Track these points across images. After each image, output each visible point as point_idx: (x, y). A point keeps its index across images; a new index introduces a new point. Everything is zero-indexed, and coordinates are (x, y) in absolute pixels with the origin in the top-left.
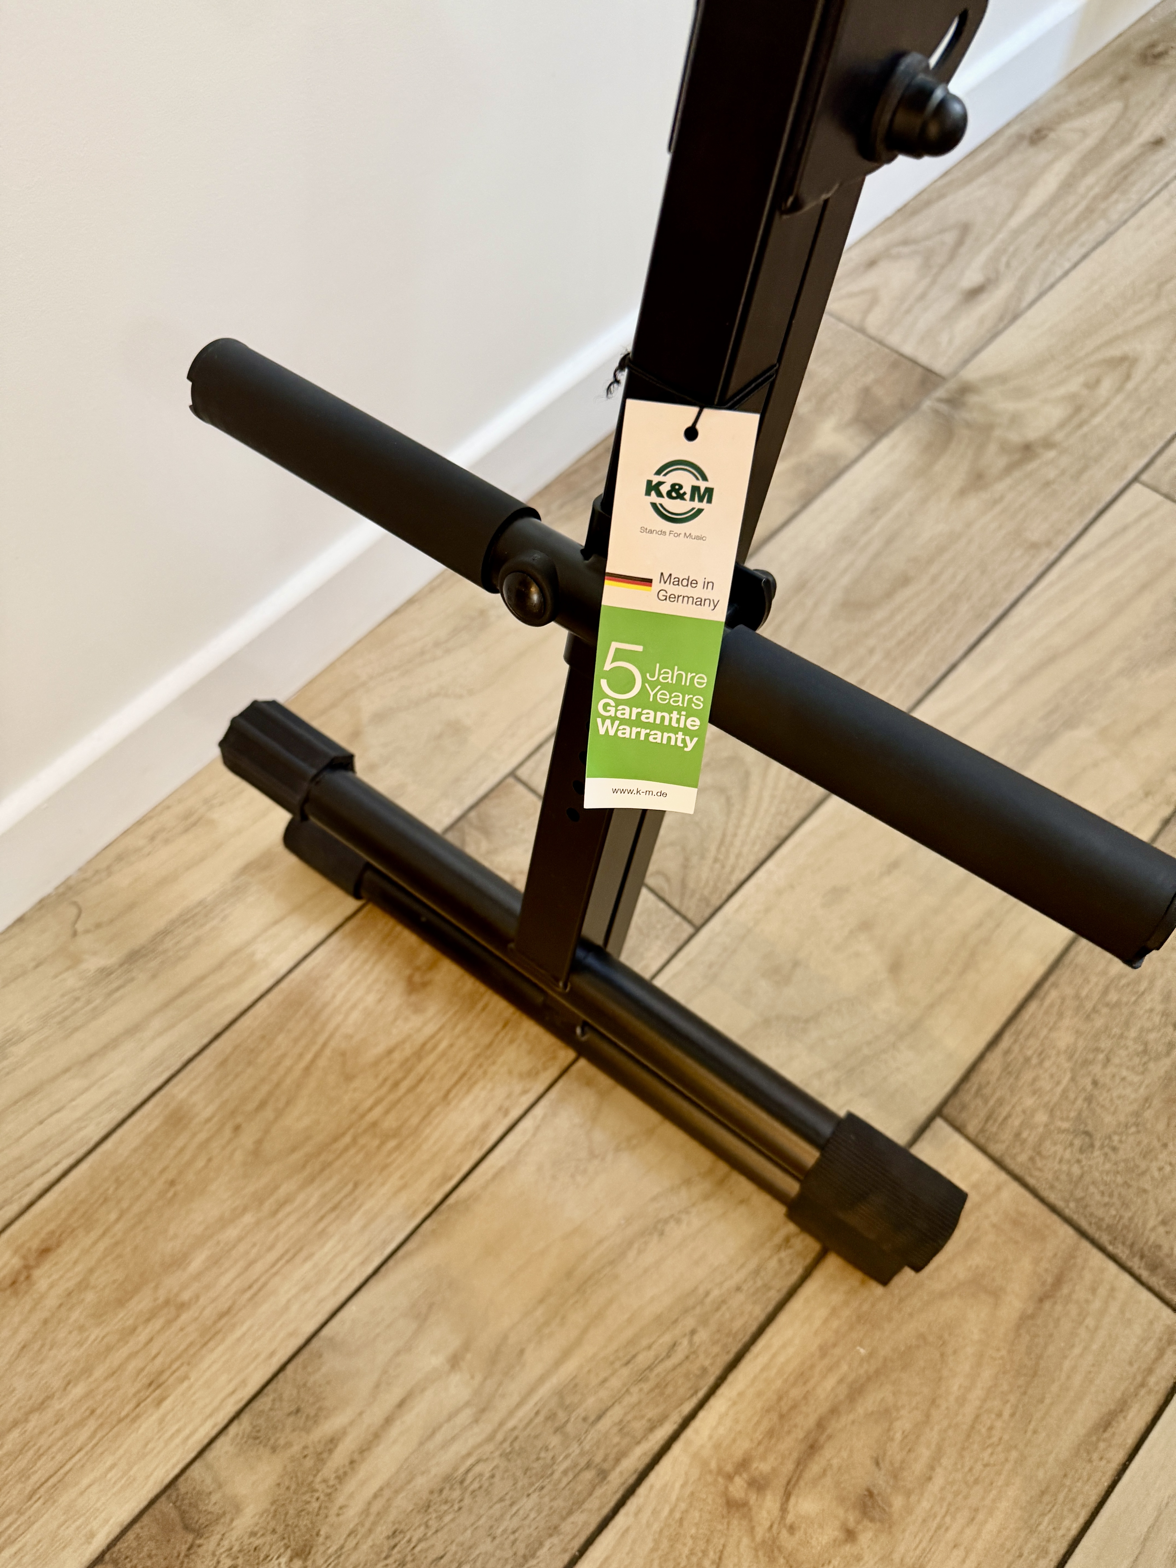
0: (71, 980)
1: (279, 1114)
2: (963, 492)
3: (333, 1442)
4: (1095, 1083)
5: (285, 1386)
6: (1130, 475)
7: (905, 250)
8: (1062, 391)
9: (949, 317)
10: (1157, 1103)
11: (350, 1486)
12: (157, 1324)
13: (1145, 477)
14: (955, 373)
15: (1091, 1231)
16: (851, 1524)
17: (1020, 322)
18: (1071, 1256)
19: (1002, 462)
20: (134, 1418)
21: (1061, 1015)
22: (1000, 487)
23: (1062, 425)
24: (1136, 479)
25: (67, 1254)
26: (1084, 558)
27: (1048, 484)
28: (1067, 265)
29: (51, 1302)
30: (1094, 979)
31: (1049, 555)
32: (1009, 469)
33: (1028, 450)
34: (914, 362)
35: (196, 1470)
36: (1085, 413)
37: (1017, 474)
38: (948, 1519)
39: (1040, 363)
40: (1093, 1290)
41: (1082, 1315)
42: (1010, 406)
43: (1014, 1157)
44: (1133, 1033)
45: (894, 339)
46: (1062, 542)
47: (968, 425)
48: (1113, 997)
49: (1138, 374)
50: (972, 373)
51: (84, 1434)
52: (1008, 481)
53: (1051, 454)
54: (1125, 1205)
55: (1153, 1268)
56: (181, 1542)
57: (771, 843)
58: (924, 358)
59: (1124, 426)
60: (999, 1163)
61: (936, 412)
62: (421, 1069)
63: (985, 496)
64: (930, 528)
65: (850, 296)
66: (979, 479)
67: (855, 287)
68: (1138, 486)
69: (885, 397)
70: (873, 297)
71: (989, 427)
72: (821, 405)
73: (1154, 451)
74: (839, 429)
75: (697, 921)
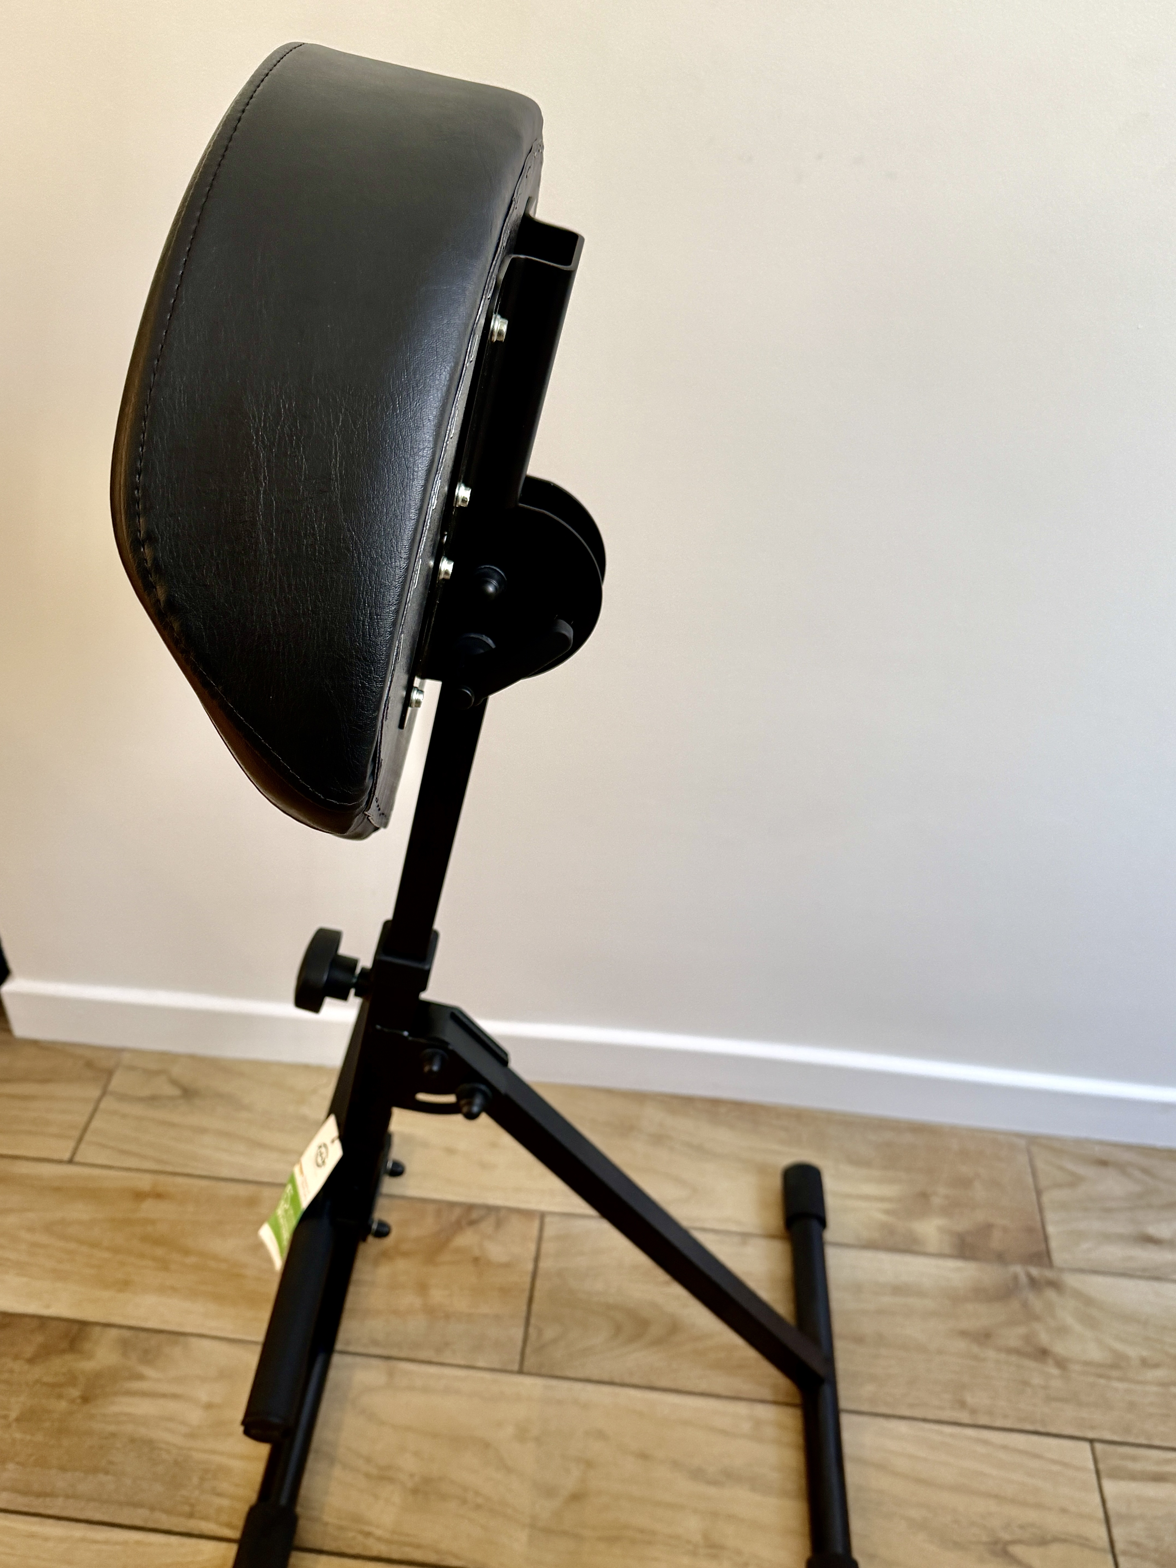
2: (963, 1334)
3: (141, 1377)
5: (155, 1340)
6: (1091, 1435)
7: (1137, 1174)
8: (1119, 1346)
9: (1108, 1238)
13: (1100, 1446)
14: (1061, 1270)
19: (1014, 1343)
22: (991, 1354)
23: (1087, 1363)
24: (1092, 1441)
26: (986, 1442)
27: (1026, 1383)
31: (964, 1417)
32: (1010, 1351)
33: (1043, 1354)
34: (1046, 1239)
35: (98, 1329)
36: (1114, 1373)
37: (1014, 1358)
39: (1129, 1318)
42: (1069, 1320)
45: (1050, 1216)
46: (983, 1420)
47: (1025, 1305)
50: (1072, 1280)
51: (88, 1272)
52: (1003, 1356)
53: (1055, 1371)
56: (63, 1345)
57: (603, 1378)
58: (1054, 1244)
59: (1132, 1406)
61: (1015, 1278)
63: (975, 1349)
64: (914, 1330)
65: (1061, 1168)
66: (984, 1337)
67: (1070, 1166)
68: (1086, 1446)
69: (996, 1241)
70: (1075, 1181)
71: (1037, 1318)
72: (950, 1208)
73: (1131, 1440)
74: (943, 1230)
75: (525, 1368)
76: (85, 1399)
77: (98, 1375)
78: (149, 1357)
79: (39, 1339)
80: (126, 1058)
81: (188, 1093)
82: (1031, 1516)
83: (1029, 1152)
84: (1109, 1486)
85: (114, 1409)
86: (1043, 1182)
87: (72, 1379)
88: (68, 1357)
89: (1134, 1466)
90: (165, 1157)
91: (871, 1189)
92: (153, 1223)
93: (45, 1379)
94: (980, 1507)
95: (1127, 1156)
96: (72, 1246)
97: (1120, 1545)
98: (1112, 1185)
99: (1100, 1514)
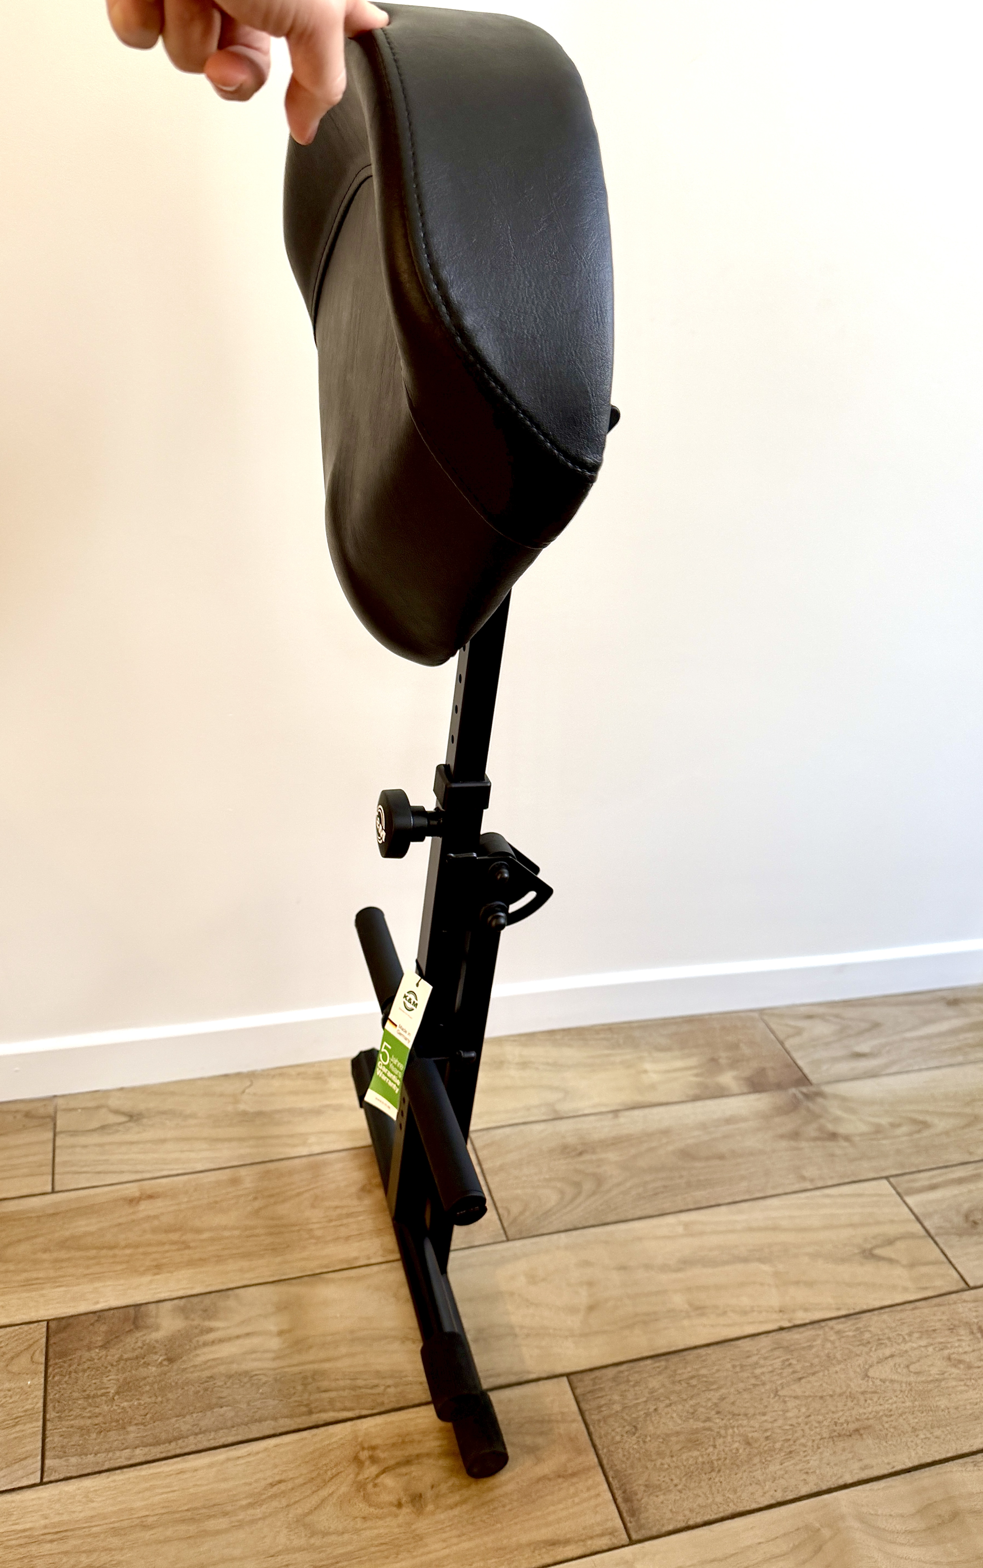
0: (230, 1108)
1: (275, 1203)
2: (782, 1137)
3: (211, 1330)
4: (656, 1410)
5: (207, 1300)
6: (884, 1174)
7: (833, 1019)
8: (875, 1120)
9: (835, 1060)
10: (682, 1437)
11: (206, 1350)
12: (174, 1247)
13: (892, 1179)
14: (819, 1085)
15: (606, 1466)
16: (403, 1501)
17: (874, 1079)
18: (588, 1469)
19: (814, 1134)
20: (143, 1273)
21: (660, 1373)
22: (804, 1144)
23: (862, 1135)
24: (887, 1178)
25: (159, 1203)
26: (828, 1196)
27: (833, 1155)
28: (923, 1067)
29: (142, 1215)
30: (689, 1369)
31: (808, 1185)
32: (815, 1139)
33: (833, 1136)
34: (801, 1069)
35: (152, 1306)
36: (879, 1136)
37: (819, 1143)
38: (448, 1529)
39: (872, 1102)
40: (588, 1489)
41: (575, 1495)
42: (839, 1113)
43: (591, 1414)
44: (692, 1402)
45: (796, 1055)
46: (820, 1184)
47: (808, 1110)
48: (694, 1382)
49: (926, 1133)
50: (827, 1089)
51: (119, 1267)
52: (812, 1144)
53: (845, 1144)
54: (632, 1467)
55: (627, 1500)
56: (128, 1326)
57: (569, 1226)
58: (806, 1070)
59: (898, 1152)
60: (581, 1412)
61: (794, 1096)
62: (345, 1221)
63: (793, 1144)
64: (752, 1142)
65: (788, 1026)
66: (795, 1135)
67: (792, 1023)
68: (885, 1182)
69: (772, 1076)
70: (799, 1032)
71: (819, 1116)
72: (734, 1064)
73: (907, 1171)
74: (736, 1078)
75: (510, 1237)
76: (171, 1360)
77: (172, 1339)
78: (209, 1313)
79: (102, 1328)
80: (61, 1103)
81: (134, 1117)
82: (876, 1230)
83: (764, 1021)
84: (910, 1200)
85: (199, 1360)
86: (782, 1036)
87: (151, 1349)
88: (138, 1334)
89: (917, 1185)
90: (139, 1167)
91: (679, 1064)
92: (156, 1217)
93: (125, 1356)
94: (845, 1233)
95: (821, 1010)
96: (93, 1253)
97: (932, 1232)
98: (821, 1029)
99: (913, 1217)
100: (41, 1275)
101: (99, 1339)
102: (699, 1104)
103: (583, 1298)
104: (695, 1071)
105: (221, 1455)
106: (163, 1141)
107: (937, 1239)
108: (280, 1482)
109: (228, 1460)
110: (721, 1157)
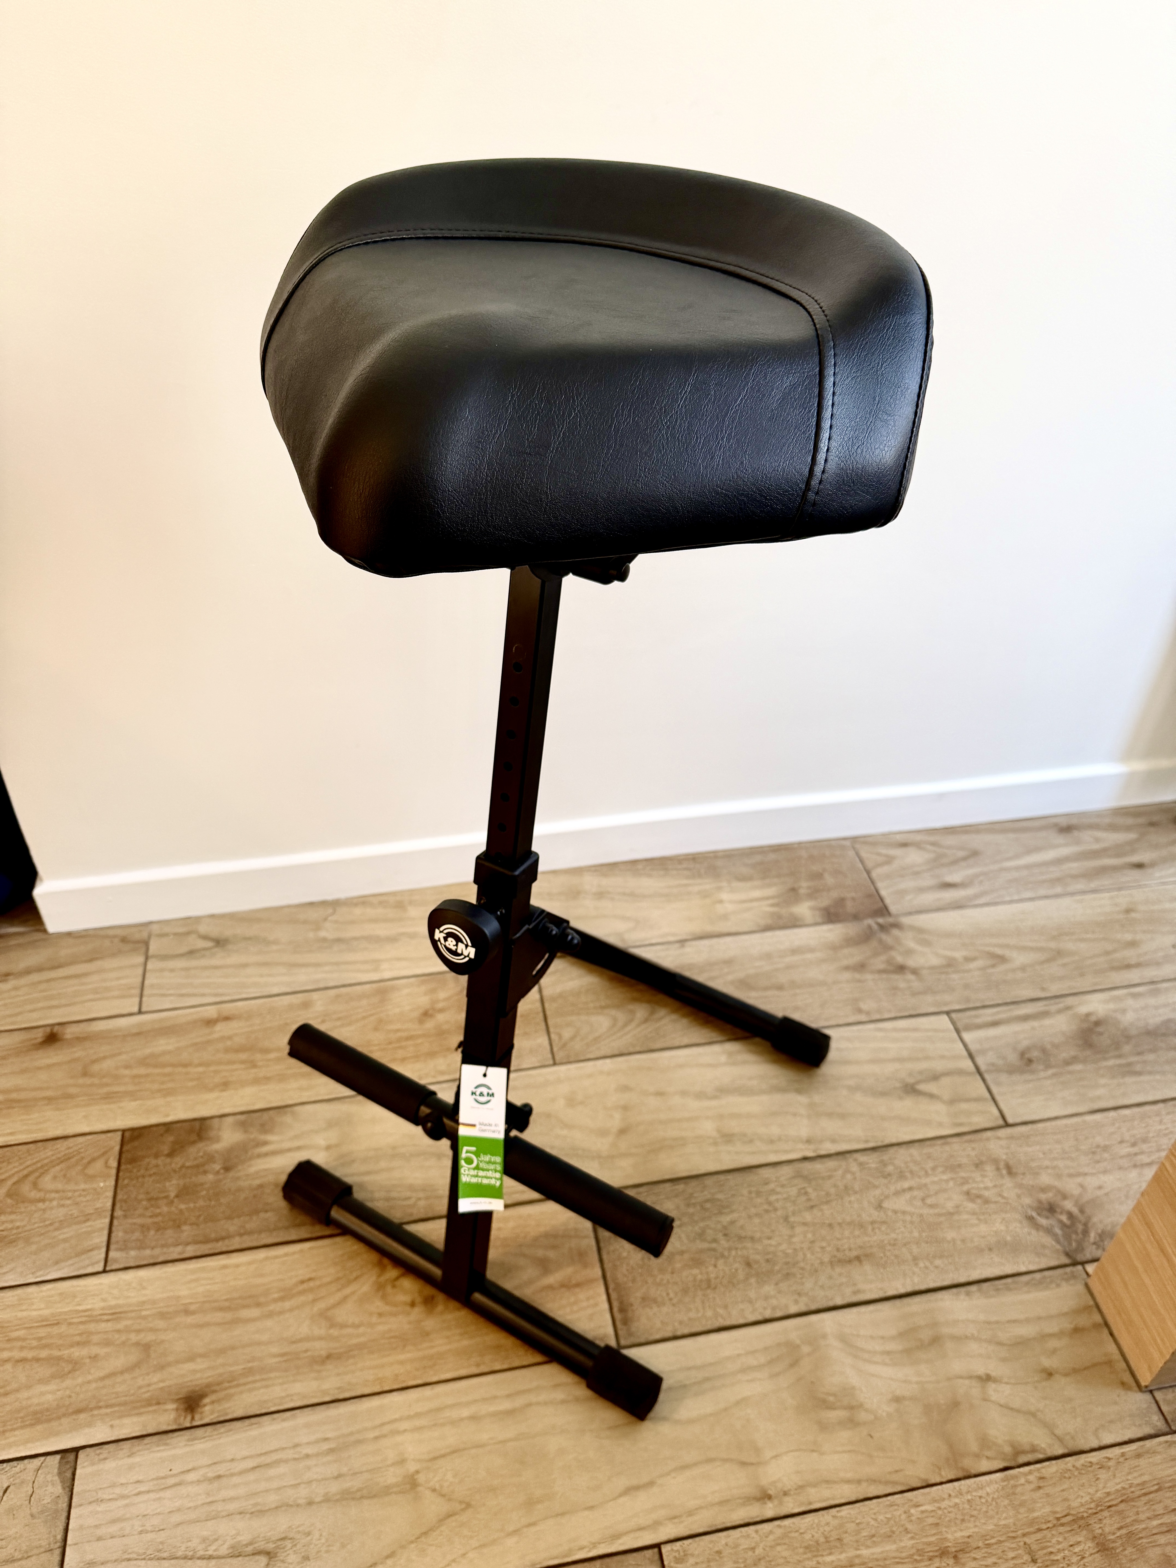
0: (311, 934)
2: (847, 968)
3: (265, 1143)
5: (266, 1116)
6: (946, 1009)
7: (929, 847)
8: (949, 953)
9: (921, 890)
11: (259, 1161)
12: (243, 1066)
13: (952, 1014)
14: (897, 916)
15: (609, 1279)
16: (417, 1300)
17: (959, 911)
18: (591, 1281)
19: (882, 966)
20: (211, 1090)
21: (676, 1196)
22: (869, 977)
23: (932, 968)
24: (948, 1013)
25: (233, 1024)
26: (882, 1030)
27: (896, 988)
28: (1016, 897)
29: (216, 1036)
30: (706, 1193)
31: (863, 1018)
32: (881, 972)
33: (901, 969)
34: (882, 899)
35: (216, 1120)
36: (950, 970)
37: (884, 976)
39: (949, 935)
40: (588, 1299)
41: (575, 1303)
42: (912, 945)
44: (702, 1224)
45: (880, 885)
46: (875, 1017)
47: (881, 941)
49: (1002, 968)
50: (906, 920)
51: (192, 1084)
52: (877, 976)
53: (911, 977)
54: (634, 1281)
55: (622, 1310)
56: (194, 1137)
57: (614, 1053)
58: (888, 901)
59: (966, 986)
61: (870, 927)
63: (857, 976)
64: (814, 974)
65: (879, 854)
66: (861, 967)
67: (884, 851)
68: (945, 1018)
69: (850, 907)
70: (889, 860)
71: (891, 948)
72: (813, 894)
73: (971, 1005)
74: (812, 908)
75: (557, 1061)
76: (227, 1169)
77: (230, 1150)
78: (265, 1128)
79: (171, 1139)
80: (155, 928)
81: (220, 943)
82: (924, 1065)
83: (854, 848)
84: (967, 1036)
85: (252, 1170)
86: (869, 864)
87: (211, 1158)
88: (200, 1145)
89: (979, 1021)
90: (220, 991)
91: (757, 894)
92: (230, 1038)
93: (188, 1164)
94: (890, 1068)
95: (918, 838)
96: (168, 1070)
97: (983, 1068)
98: (914, 857)
99: (965, 1053)
100: (121, 1089)
101: (166, 1149)
102: (769, 934)
103: (616, 1121)
104: (770, 902)
105: (262, 1254)
106: (245, 966)
107: (987, 1076)
108: (310, 1279)
109: (267, 1258)
110: (780, 988)
